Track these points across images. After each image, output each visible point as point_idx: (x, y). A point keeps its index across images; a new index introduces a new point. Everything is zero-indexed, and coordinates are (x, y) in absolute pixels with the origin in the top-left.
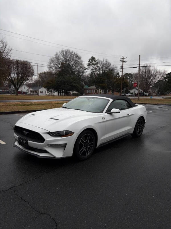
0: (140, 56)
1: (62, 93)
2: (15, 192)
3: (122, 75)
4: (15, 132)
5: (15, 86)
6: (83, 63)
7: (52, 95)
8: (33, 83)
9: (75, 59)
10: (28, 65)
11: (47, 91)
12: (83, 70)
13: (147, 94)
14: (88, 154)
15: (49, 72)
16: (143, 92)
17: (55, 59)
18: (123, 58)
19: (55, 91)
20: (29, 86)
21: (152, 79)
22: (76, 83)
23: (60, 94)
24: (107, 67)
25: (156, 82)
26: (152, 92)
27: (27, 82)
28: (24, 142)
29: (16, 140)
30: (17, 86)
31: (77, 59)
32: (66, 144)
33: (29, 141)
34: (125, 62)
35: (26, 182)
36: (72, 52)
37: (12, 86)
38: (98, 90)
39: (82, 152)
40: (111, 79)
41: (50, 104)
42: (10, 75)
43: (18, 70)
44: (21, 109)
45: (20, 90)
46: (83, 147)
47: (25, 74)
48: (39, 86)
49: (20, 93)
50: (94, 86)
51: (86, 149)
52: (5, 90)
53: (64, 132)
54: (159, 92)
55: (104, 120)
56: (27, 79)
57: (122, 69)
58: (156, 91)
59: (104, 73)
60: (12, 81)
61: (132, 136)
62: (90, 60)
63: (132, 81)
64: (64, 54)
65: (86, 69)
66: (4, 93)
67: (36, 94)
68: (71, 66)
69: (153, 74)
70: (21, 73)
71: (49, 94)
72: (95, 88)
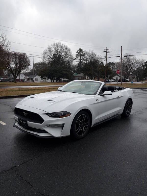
0: (122, 47)
1: (54, 80)
2: (16, 172)
3: (106, 64)
4: (15, 113)
5: (14, 75)
6: (72, 54)
7: (45, 82)
8: (29, 72)
9: (65, 51)
10: (25, 56)
11: (41, 79)
12: (72, 60)
13: (127, 80)
14: (83, 133)
15: (43, 62)
16: (124, 78)
17: (48, 51)
18: (107, 49)
19: (48, 79)
20: (26, 74)
21: (132, 67)
22: (66, 71)
23: (52, 81)
24: (93, 57)
25: (135, 70)
26: (132, 79)
27: (24, 71)
28: (24, 122)
29: (16, 121)
30: (16, 74)
31: (67, 51)
32: (63, 124)
33: (28, 122)
34: (108, 52)
35: (27, 162)
36: (63, 45)
37: (11, 75)
38: (86, 77)
39: (79, 131)
40: (97, 67)
41: (44, 89)
42: (9, 65)
43: (16, 61)
44: (19, 93)
45: (18, 78)
46: (80, 126)
47: (23, 64)
48: (35, 74)
49: (18, 80)
50: (82, 74)
51: (82, 129)
52: (5, 79)
53: (62, 113)
54: (138, 78)
55: (98, 102)
56: (24, 69)
57: (106, 59)
58: (135, 77)
59: (90, 62)
60: (11, 71)
61: (121, 116)
62: (78, 52)
63: (114, 69)
64: (56, 46)
65: (75, 59)
66: (5, 81)
67: (32, 81)
68: (62, 57)
69: (133, 63)
70: (19, 63)
71: (43, 81)
72: (83, 75)
